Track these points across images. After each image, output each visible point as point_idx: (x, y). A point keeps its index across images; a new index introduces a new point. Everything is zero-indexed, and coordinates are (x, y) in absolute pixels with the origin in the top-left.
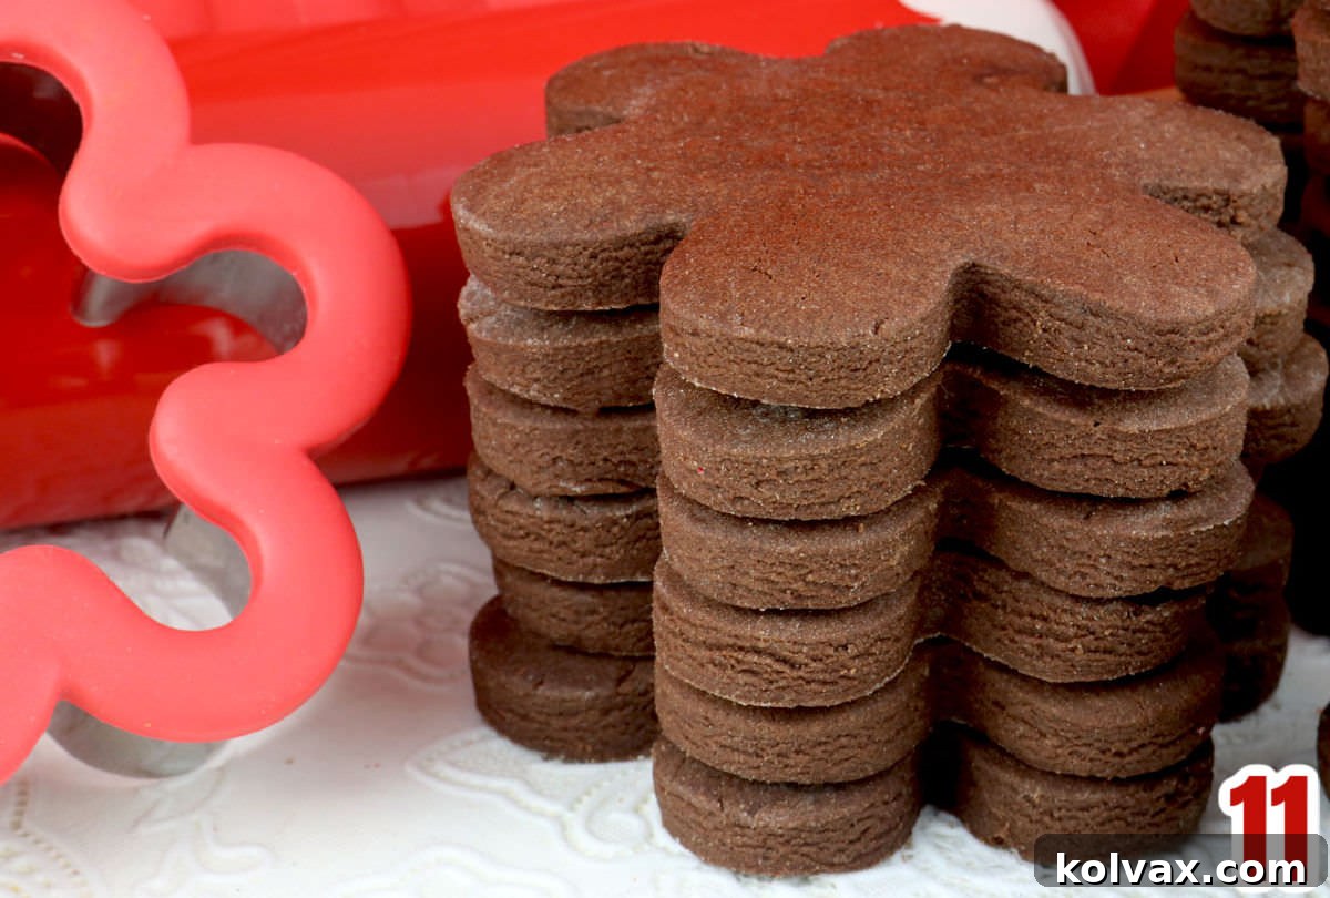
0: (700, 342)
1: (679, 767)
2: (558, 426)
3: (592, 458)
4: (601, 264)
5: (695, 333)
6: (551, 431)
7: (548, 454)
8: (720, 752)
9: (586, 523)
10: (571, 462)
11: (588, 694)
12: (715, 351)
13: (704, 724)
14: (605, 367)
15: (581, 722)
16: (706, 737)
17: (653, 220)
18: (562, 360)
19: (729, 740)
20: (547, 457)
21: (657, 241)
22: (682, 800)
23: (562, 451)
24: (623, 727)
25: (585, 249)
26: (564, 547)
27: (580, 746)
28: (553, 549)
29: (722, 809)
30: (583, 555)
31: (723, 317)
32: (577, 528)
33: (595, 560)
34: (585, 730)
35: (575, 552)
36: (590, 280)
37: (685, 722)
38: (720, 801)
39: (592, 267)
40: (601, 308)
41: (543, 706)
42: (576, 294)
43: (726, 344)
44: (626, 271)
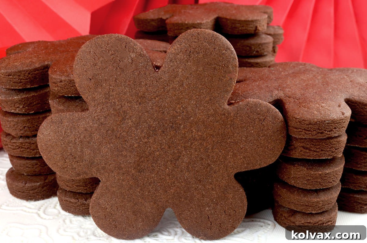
0: (62, 84)
1: (65, 194)
2: (24, 119)
3: (33, 125)
4: (31, 75)
5: (61, 82)
6: (23, 120)
7: (22, 126)
8: (76, 187)
9: (33, 142)
10: (28, 127)
11: (38, 184)
12: (67, 85)
13: (72, 181)
14: (34, 102)
15: (37, 191)
16: (73, 184)
17: (42, 64)
18: (24, 101)
19: (79, 184)
20: (22, 127)
21: (44, 69)
22: (68, 201)
23: (26, 125)
24: (47, 190)
25: (27, 72)
26: (29, 149)
27: (38, 196)
28: (26, 150)
29: (78, 201)
30: (33, 150)
31: (68, 76)
32: (31, 143)
33: (37, 151)
34: (38, 193)
35: (31, 149)
36: (29, 80)
37: (66, 182)
38: (78, 199)
39: (29, 76)
40: (32, 87)
41: (27, 189)
42: (26, 83)
43: (70, 82)
44: (37, 77)
